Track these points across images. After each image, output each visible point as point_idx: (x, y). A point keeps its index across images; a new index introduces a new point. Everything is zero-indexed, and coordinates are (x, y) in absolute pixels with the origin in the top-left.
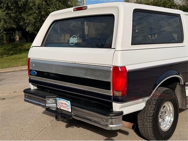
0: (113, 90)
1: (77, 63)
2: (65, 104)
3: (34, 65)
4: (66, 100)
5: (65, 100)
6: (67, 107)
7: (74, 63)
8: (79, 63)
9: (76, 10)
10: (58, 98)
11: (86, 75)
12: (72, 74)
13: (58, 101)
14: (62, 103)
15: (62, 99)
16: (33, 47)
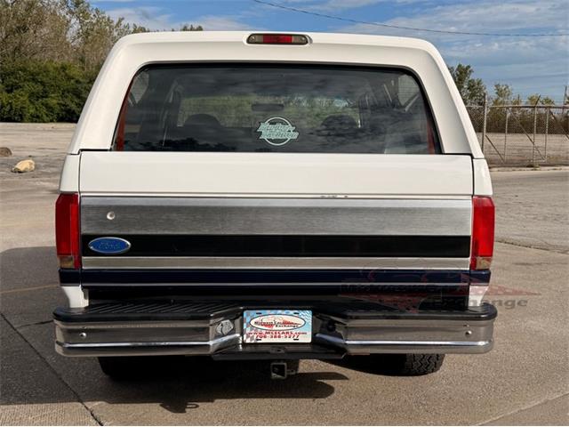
0: (475, 254)
1: (339, 196)
2: (285, 323)
3: (109, 217)
4: (292, 312)
5: (284, 312)
6: (294, 332)
7: (327, 196)
8: (349, 196)
9: (261, 39)
10: (253, 313)
11: (383, 228)
12: (323, 231)
13: (248, 320)
14: (270, 325)
15: (273, 312)
16: (84, 153)
